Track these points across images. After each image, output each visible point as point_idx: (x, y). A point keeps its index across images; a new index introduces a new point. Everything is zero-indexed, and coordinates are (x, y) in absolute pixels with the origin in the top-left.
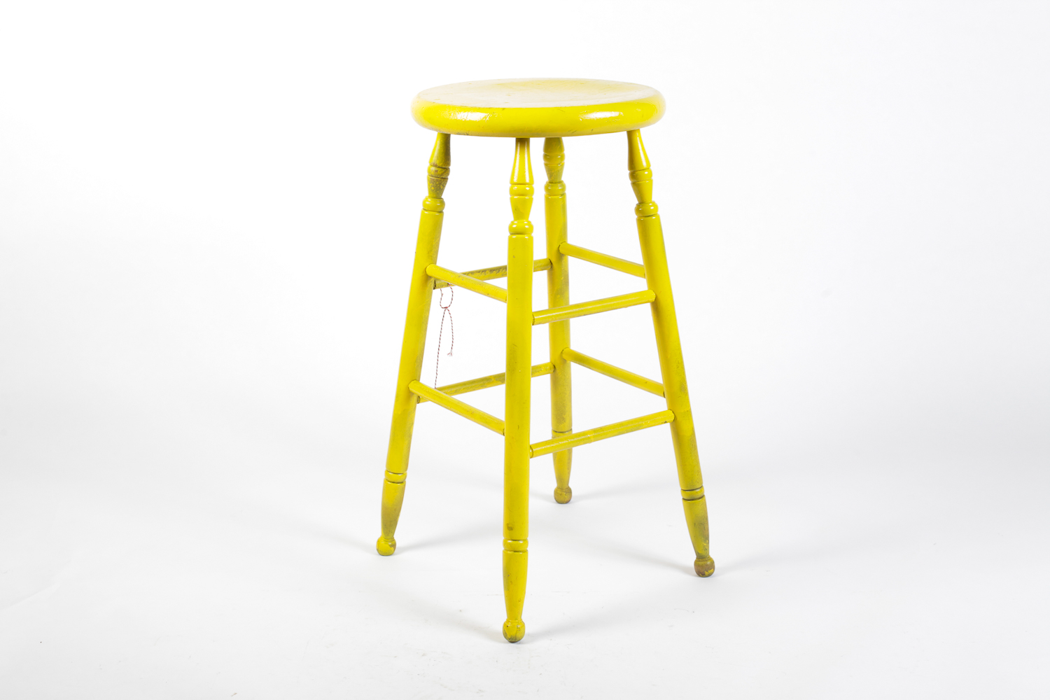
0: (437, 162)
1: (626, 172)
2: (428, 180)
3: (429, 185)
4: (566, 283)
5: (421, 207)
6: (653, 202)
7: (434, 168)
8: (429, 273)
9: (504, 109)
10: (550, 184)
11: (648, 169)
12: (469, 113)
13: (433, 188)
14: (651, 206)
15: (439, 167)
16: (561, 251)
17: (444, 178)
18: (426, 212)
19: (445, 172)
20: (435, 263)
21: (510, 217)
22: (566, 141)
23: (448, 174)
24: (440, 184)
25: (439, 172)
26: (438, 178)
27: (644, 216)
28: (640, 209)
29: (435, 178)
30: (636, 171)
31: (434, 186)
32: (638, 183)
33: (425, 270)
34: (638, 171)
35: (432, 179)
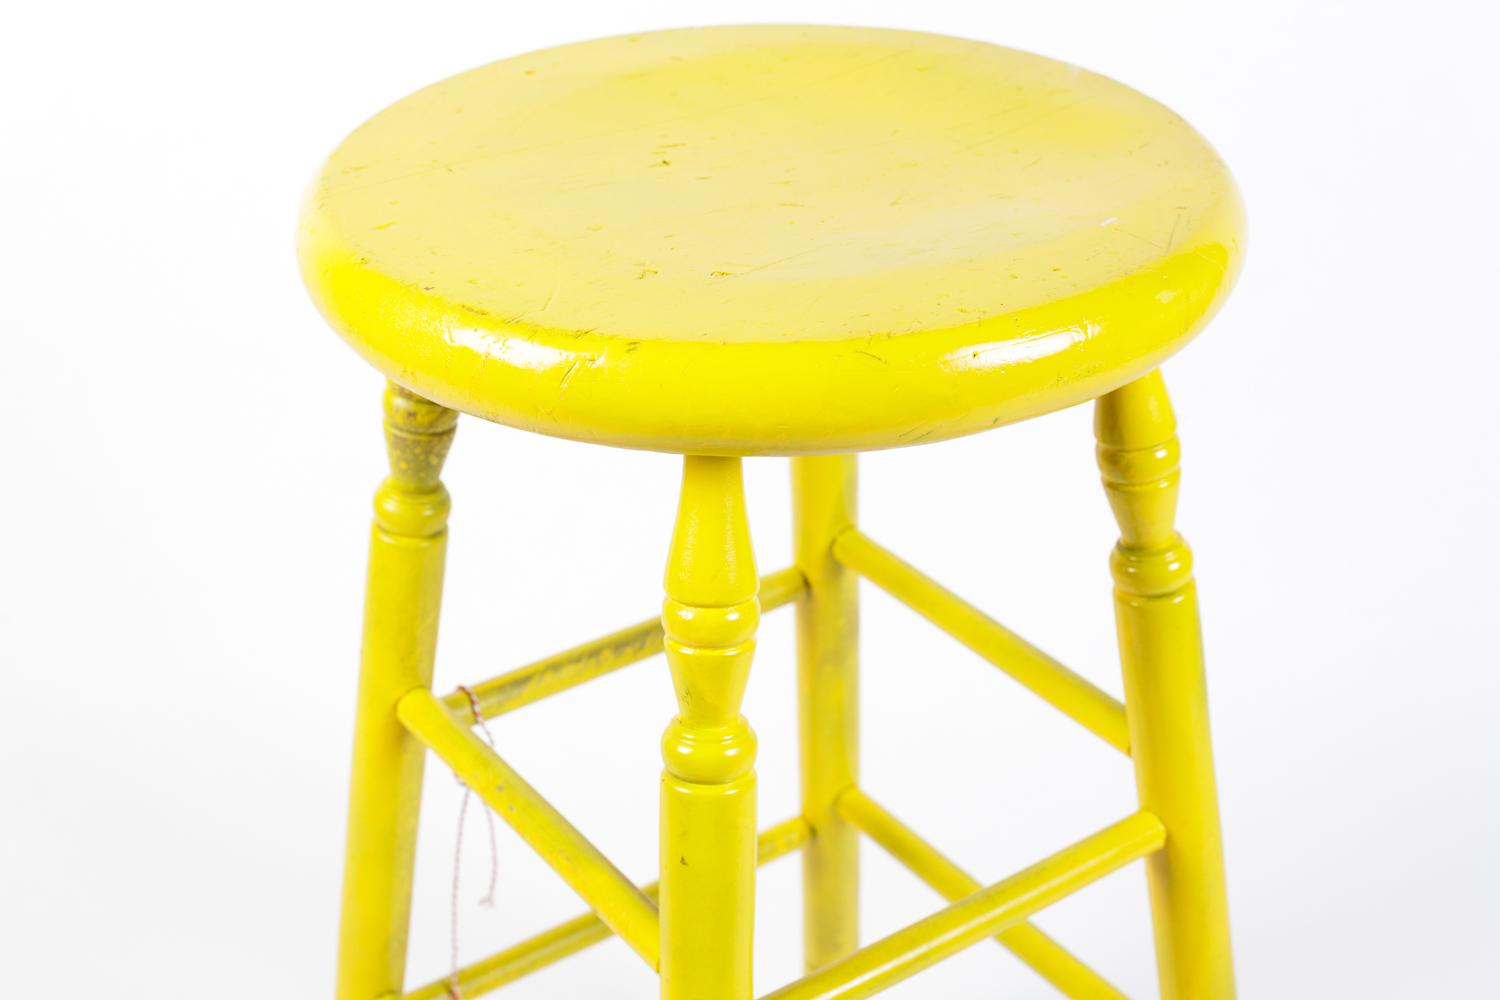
3: (391, 455)
7: (401, 403)
8: (407, 721)
13: (403, 465)
14: (1173, 561)
16: (839, 554)
17: (441, 434)
19: (442, 415)
24: (428, 452)
25: (423, 416)
26: (421, 434)
27: (1142, 596)
28: (1131, 570)
29: (410, 437)
30: (1128, 452)
31: (407, 461)
32: (1131, 489)
33: (395, 707)
34: (1133, 451)
35: (401, 438)
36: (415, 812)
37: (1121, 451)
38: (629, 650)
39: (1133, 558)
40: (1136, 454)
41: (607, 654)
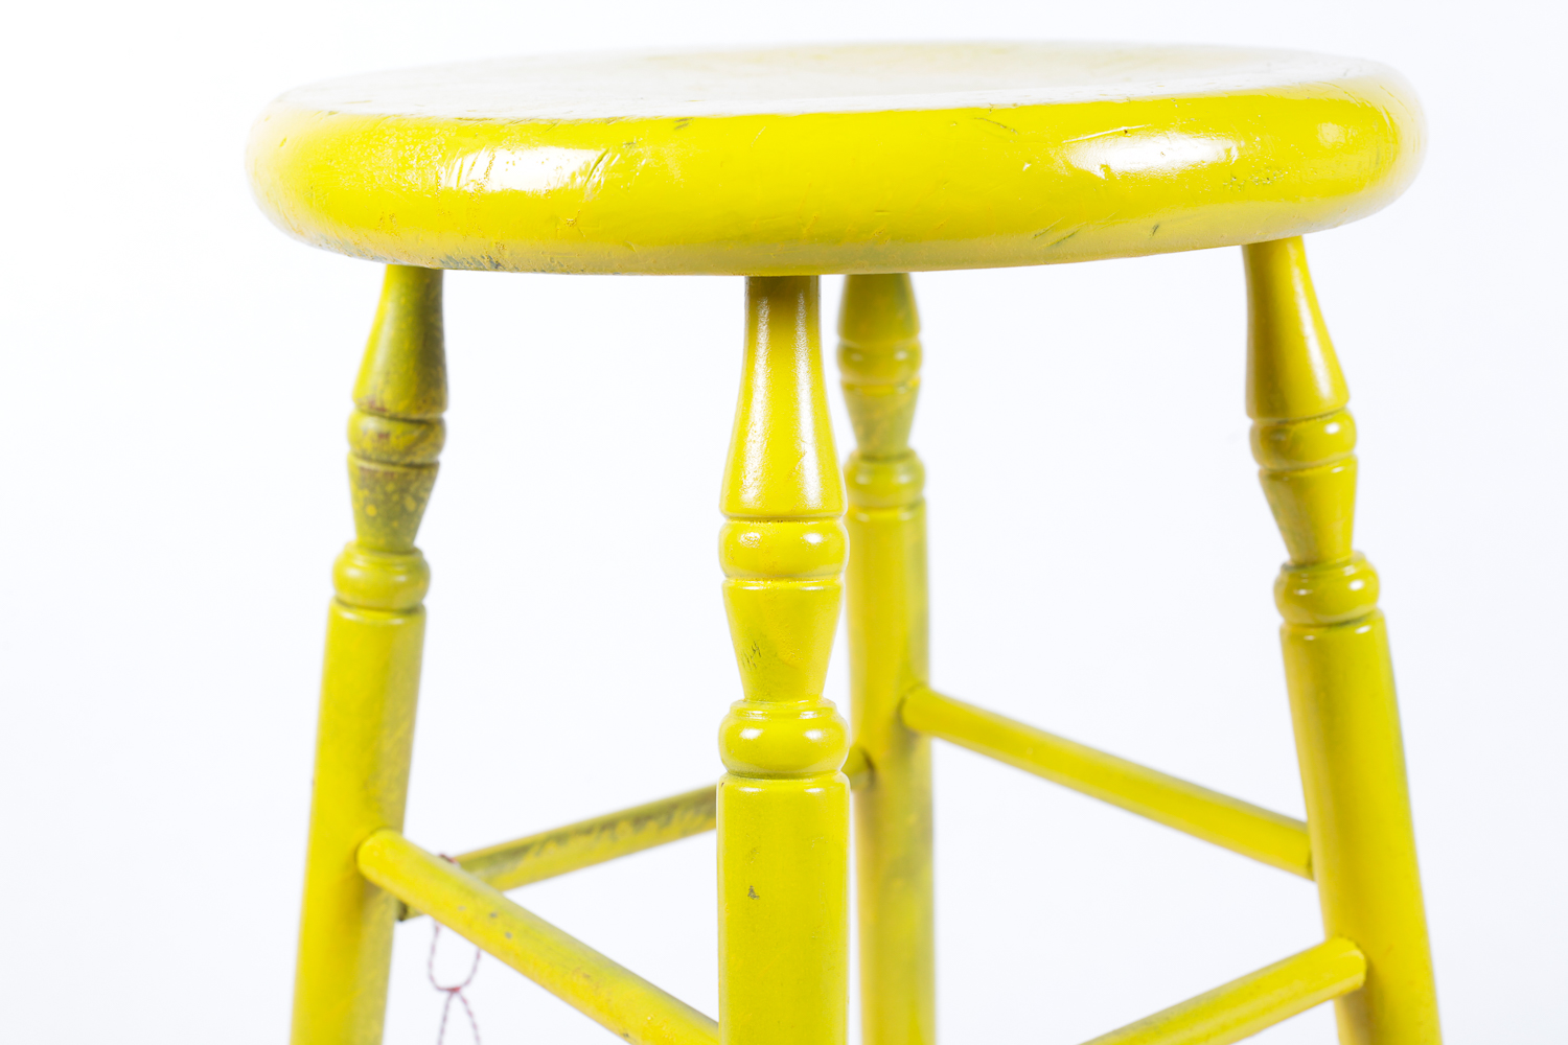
0: (388, 397)
1: (1237, 422)
2: (351, 474)
3: (355, 499)
4: (924, 833)
5: (327, 592)
6: (1360, 559)
7: (372, 424)
8: (370, 869)
9: (683, 122)
10: (866, 465)
11: (1338, 413)
12: (502, 155)
13: (371, 511)
14: (1353, 578)
15: (394, 418)
16: (911, 719)
17: (421, 467)
18: (348, 615)
19: (422, 438)
20: (397, 825)
21: (727, 682)
22: (926, 286)
23: (438, 447)
24: (403, 491)
25: (398, 437)
26: (394, 464)
27: (1319, 626)
28: (1303, 592)
29: (381, 468)
30: (1294, 423)
31: (375, 503)
32: (1300, 474)
33: (355, 855)
34: (1300, 421)
35: (369, 471)
36: (378, 1015)
37: (1286, 422)
38: (652, 825)
39: (1305, 575)
40: (1304, 425)
41: (625, 828)
